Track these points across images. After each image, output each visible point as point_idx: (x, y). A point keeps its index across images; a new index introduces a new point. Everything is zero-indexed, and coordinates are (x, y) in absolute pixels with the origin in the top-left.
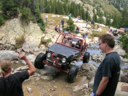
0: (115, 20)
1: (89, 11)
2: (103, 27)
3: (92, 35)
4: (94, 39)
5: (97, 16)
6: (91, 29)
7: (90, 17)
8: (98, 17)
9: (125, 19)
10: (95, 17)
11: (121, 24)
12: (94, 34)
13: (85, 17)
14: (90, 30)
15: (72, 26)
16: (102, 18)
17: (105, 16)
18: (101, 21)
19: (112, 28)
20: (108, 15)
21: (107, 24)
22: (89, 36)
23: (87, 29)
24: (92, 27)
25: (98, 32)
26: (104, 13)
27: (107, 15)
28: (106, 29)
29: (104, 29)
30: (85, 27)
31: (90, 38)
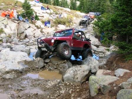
0: (82, 2)
2: (68, 12)
3: (55, 23)
4: (59, 27)
6: (54, 15)
12: (57, 21)
14: (52, 15)
15: (29, 10)
19: (78, 13)
21: (72, 7)
22: (52, 24)
23: (49, 15)
24: (54, 11)
25: (62, 18)
28: (71, 14)
29: (70, 14)
30: (45, 12)
31: (53, 26)
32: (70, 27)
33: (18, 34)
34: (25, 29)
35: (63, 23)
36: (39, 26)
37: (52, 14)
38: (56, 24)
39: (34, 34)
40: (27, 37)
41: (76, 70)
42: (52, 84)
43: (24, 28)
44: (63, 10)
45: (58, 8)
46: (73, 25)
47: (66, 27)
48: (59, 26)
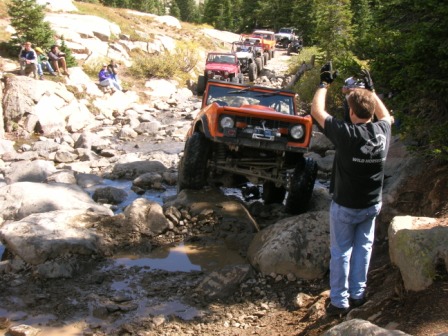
2: (174, 29)
3: (133, 73)
4: (150, 89)
6: (126, 42)
12: (142, 66)
14: (118, 46)
19: (209, 31)
22: (123, 78)
23: (106, 44)
24: (124, 30)
25: (156, 53)
28: (188, 39)
29: (180, 39)
30: (92, 35)
31: (131, 85)
33: (5, 120)
34: (30, 101)
35: (165, 74)
36: (81, 90)
37: (116, 40)
38: (139, 78)
39: (67, 120)
40: (42, 132)
41: (299, 230)
42: (222, 283)
43: (26, 98)
44: (153, 24)
45: (133, 16)
47: (177, 87)
48: (152, 83)
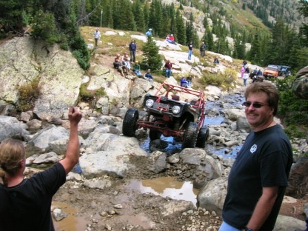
0: (255, 45)
1: (194, 23)
2: (228, 62)
3: (201, 82)
4: (208, 90)
5: (214, 36)
6: (201, 67)
7: (196, 38)
8: (215, 38)
9: (280, 44)
10: (208, 38)
11: (269, 54)
12: (206, 79)
13: (186, 37)
14: (196, 68)
15: (154, 58)
16: (224, 40)
17: (233, 37)
18: (222, 48)
20: (240, 34)
21: (237, 54)
22: (195, 83)
23: (190, 67)
24: (201, 61)
25: (215, 73)
26: (229, 29)
27: (237, 34)
28: (234, 67)
29: (230, 67)
30: (184, 62)
31: (198, 87)
32: (228, 90)
33: (130, 99)
34: (143, 91)
35: (217, 84)
37: (196, 65)
38: (203, 84)
46: (235, 87)
47: (221, 90)
48: (209, 88)
